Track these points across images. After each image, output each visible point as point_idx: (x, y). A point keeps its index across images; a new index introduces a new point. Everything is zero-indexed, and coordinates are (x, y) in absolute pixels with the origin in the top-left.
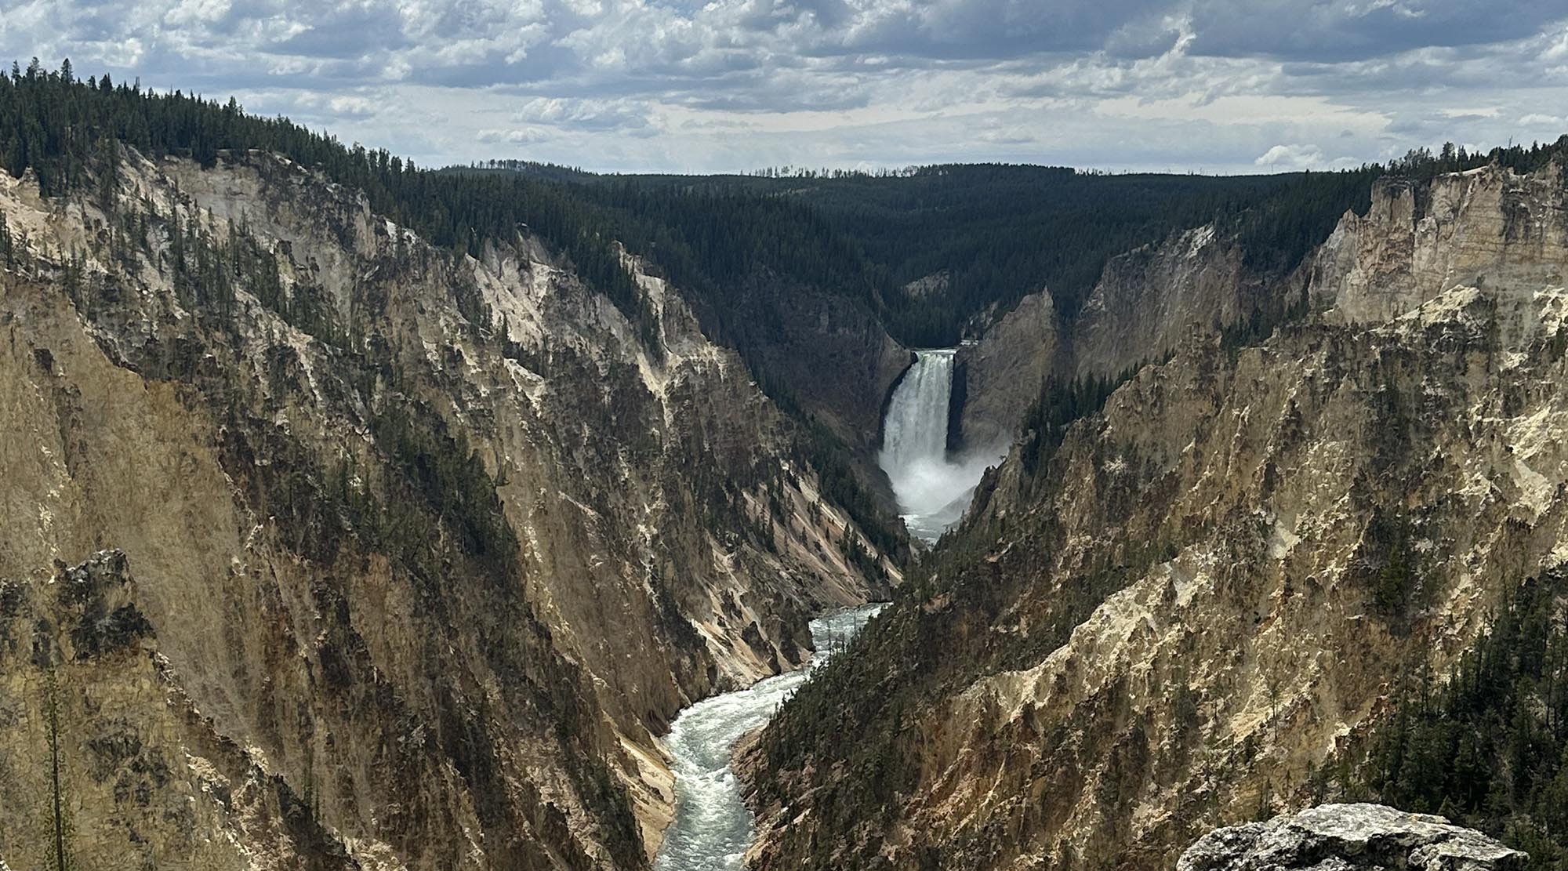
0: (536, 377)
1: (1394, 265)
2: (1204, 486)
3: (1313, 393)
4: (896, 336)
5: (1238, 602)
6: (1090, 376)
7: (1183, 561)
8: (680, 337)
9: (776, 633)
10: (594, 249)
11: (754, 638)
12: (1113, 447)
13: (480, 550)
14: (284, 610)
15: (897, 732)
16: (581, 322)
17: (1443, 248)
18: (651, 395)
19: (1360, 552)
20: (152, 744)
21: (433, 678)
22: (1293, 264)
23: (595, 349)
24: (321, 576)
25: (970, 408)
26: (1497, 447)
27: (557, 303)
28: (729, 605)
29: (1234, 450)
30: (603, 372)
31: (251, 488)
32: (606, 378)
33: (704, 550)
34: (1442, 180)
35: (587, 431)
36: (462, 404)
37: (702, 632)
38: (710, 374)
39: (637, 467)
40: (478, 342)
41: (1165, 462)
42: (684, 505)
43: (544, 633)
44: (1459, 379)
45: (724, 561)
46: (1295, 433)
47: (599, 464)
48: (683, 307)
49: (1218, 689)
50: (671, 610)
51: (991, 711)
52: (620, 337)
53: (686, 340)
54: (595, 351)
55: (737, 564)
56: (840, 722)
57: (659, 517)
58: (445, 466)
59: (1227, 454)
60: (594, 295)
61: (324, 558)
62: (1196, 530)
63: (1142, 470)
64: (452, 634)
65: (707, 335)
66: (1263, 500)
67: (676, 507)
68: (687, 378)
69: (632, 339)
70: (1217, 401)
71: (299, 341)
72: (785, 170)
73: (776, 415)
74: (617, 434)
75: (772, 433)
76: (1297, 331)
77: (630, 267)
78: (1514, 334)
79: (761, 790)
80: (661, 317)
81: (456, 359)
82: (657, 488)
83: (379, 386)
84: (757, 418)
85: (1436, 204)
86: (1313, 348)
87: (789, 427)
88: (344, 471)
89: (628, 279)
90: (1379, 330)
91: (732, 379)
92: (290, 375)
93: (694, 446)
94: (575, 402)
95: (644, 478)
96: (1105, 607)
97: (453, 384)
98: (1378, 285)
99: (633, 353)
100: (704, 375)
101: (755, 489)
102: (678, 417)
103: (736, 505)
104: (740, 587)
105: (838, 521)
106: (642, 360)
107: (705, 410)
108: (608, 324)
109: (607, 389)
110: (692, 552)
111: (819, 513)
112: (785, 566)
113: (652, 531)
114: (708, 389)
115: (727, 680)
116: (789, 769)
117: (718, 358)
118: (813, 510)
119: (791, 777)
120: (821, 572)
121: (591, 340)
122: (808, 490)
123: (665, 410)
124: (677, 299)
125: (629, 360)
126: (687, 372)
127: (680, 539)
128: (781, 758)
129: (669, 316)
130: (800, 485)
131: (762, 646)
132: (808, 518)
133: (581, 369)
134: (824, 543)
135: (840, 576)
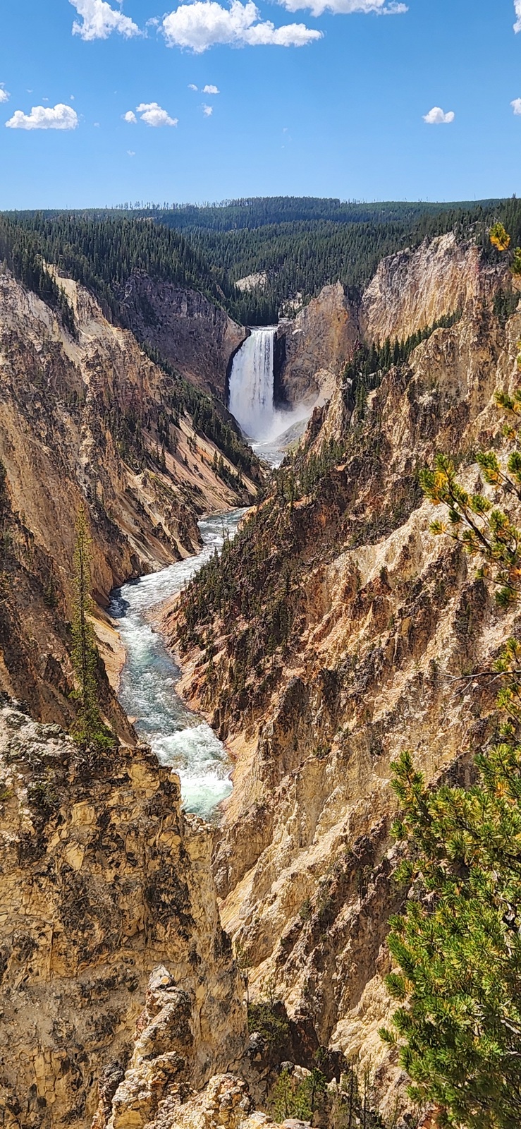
4: (234, 318)
8: (89, 322)
9: (176, 530)
10: (25, 260)
11: (161, 535)
16: (19, 312)
18: (72, 364)
25: (288, 367)
28: (141, 511)
30: (39, 348)
32: (41, 352)
33: (121, 473)
37: (125, 532)
38: (112, 347)
39: (71, 415)
42: (106, 442)
45: (135, 480)
47: (43, 414)
48: (91, 300)
50: (103, 516)
52: (47, 321)
53: (94, 323)
54: (30, 333)
55: (144, 482)
57: (89, 450)
60: (27, 293)
65: (109, 320)
67: (101, 442)
68: (97, 351)
69: (56, 323)
73: (159, 375)
74: (53, 391)
75: (158, 388)
77: (50, 273)
79: (183, 640)
80: (75, 307)
82: (87, 429)
84: (147, 378)
87: (168, 383)
89: (51, 281)
91: (129, 351)
93: (105, 399)
95: (76, 422)
99: (57, 333)
100: (109, 348)
101: (149, 428)
102: (92, 379)
103: (137, 440)
104: (148, 498)
105: (209, 450)
106: (65, 339)
107: (110, 373)
108: (38, 314)
109: (42, 360)
110: (113, 474)
111: (195, 445)
112: (175, 483)
113: (85, 460)
114: (112, 358)
115: (145, 565)
116: (202, 624)
117: (117, 336)
118: (191, 442)
119: (204, 629)
120: (199, 486)
121: (27, 326)
122: (186, 428)
123: (83, 374)
124: (86, 294)
125: (55, 339)
126: (97, 346)
127: (105, 465)
128: (196, 617)
129: (81, 306)
130: (180, 425)
131: (166, 540)
132: (187, 448)
133: (22, 346)
134: (200, 466)
135: (213, 488)
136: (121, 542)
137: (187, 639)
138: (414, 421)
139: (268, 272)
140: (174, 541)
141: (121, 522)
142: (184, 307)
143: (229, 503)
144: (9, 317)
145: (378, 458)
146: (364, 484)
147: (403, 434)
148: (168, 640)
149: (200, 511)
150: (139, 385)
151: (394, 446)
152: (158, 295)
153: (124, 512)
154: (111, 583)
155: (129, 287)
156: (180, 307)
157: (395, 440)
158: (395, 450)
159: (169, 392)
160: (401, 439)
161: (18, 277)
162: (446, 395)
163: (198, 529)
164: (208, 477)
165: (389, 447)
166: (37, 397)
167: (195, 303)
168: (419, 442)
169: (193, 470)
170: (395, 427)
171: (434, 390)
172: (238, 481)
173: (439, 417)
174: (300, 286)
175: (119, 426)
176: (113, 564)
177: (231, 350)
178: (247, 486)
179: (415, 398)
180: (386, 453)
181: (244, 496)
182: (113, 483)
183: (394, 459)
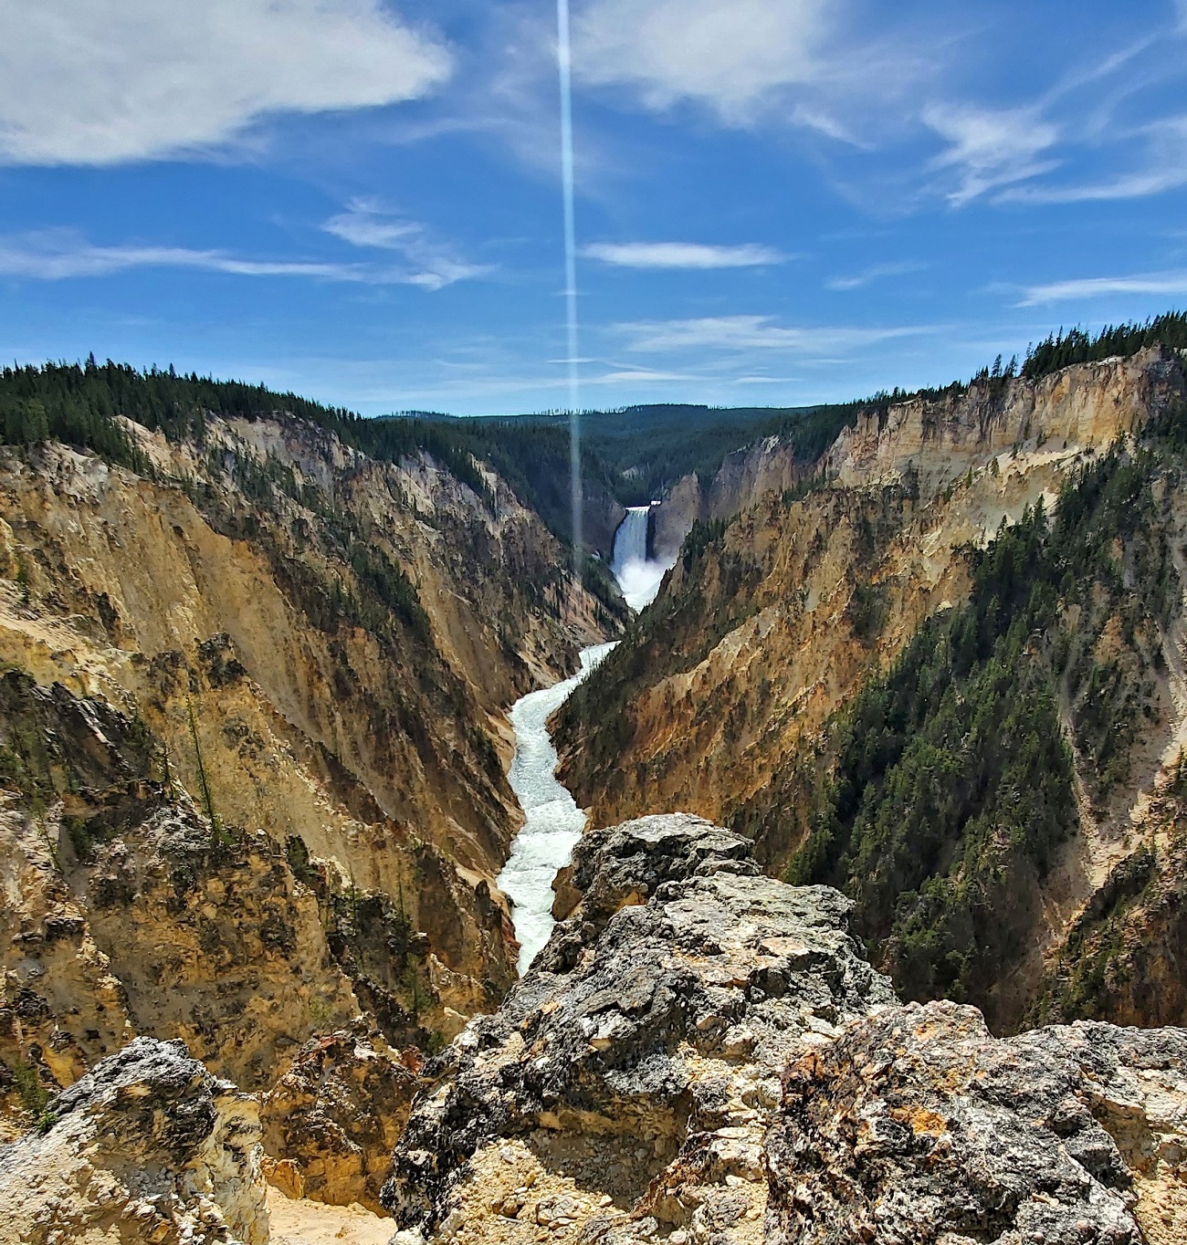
0: (432, 530)
1: (868, 455)
2: (774, 576)
3: (827, 525)
4: (618, 500)
5: (790, 634)
6: (717, 521)
9: (563, 659)
10: (459, 458)
11: (552, 663)
12: (729, 556)
13: (411, 623)
14: (315, 658)
15: (625, 706)
16: (454, 499)
17: (893, 445)
19: (848, 607)
20: (254, 730)
21: (392, 690)
22: (820, 454)
23: (463, 514)
24: (332, 640)
25: (657, 537)
26: (915, 550)
27: (441, 488)
28: (538, 646)
29: (788, 555)
31: (292, 596)
32: (469, 529)
33: (525, 619)
34: (893, 407)
35: (460, 558)
36: (395, 546)
37: (526, 660)
38: (522, 524)
40: (402, 512)
41: (755, 563)
42: (513, 596)
43: (445, 664)
44: (899, 516)
45: (534, 623)
46: (819, 545)
47: (468, 575)
49: (778, 680)
50: (509, 650)
51: (670, 694)
52: (475, 505)
54: (462, 515)
55: (541, 624)
58: (389, 580)
59: (785, 558)
60: (460, 484)
61: (332, 631)
62: (770, 598)
63: (743, 569)
64: (400, 667)
65: (520, 504)
66: (802, 581)
67: (510, 596)
68: (511, 527)
69: (481, 506)
70: (780, 529)
71: (308, 515)
72: (557, 411)
73: (558, 545)
74: (476, 558)
75: (556, 555)
76: (820, 492)
77: (478, 469)
78: (926, 489)
81: (391, 522)
82: (500, 587)
83: (352, 538)
85: (889, 421)
86: (828, 501)
88: (338, 584)
89: (478, 474)
90: (860, 490)
92: (306, 535)
94: (454, 542)
95: (492, 581)
96: (725, 640)
97: (390, 535)
98: (861, 465)
99: (482, 515)
100: (520, 524)
101: (549, 585)
103: (539, 594)
105: (592, 601)
106: (487, 518)
107: (521, 544)
108: (469, 500)
110: (519, 619)
111: (582, 597)
112: (566, 625)
114: (522, 533)
115: (539, 683)
116: (571, 728)
117: (527, 516)
120: (584, 627)
122: (577, 585)
123: (501, 545)
124: (504, 484)
125: (480, 518)
126: (511, 524)
127: (513, 612)
129: (500, 493)
130: (572, 582)
132: (576, 599)
133: (455, 525)
134: (585, 612)
135: (594, 628)
136: (523, 667)
140: (561, 666)
141: (524, 653)
145: (697, 609)
150: (542, 553)
159: (565, 558)
161: (454, 473)
163: (579, 659)
164: (590, 621)
169: (580, 615)
172: (612, 624)
176: (518, 683)
177: (615, 525)
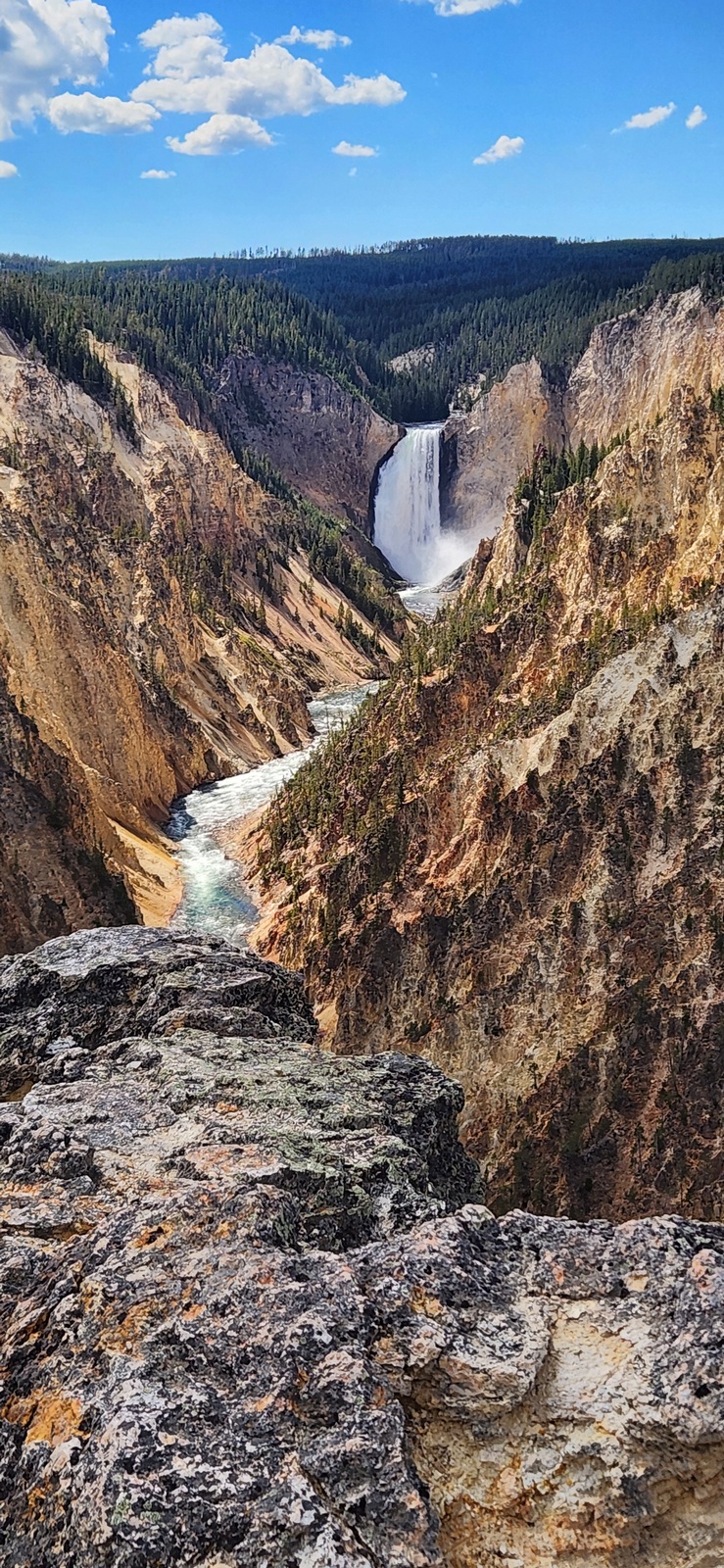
7: (682, 623)
8: (157, 423)
9: (273, 715)
11: (251, 721)
16: (52, 412)
18: (131, 483)
23: (69, 439)
27: (27, 394)
28: (222, 689)
30: (78, 462)
32: (82, 468)
37: (196, 717)
38: (190, 457)
42: (170, 593)
45: (216, 645)
47: (79, 554)
48: (159, 392)
50: (163, 697)
53: (164, 426)
54: (69, 441)
55: (229, 648)
56: (342, 799)
57: (145, 604)
60: (65, 384)
65: (186, 420)
67: (163, 593)
68: (166, 464)
69: (107, 428)
73: (261, 495)
74: (97, 522)
75: (258, 514)
77: (99, 355)
79: (265, 871)
80: (136, 404)
82: (141, 576)
84: (242, 500)
87: (274, 507)
89: (101, 366)
91: (214, 463)
93: (178, 531)
99: (109, 441)
100: (185, 459)
101: (244, 570)
102: (159, 504)
103: (224, 588)
104: (233, 670)
105: (332, 600)
106: (118, 447)
107: (188, 494)
108: (81, 414)
109: (85, 478)
110: (181, 636)
111: (311, 593)
112: (280, 647)
113: (139, 619)
114: (189, 474)
115: (225, 764)
116: (292, 848)
117: (198, 442)
118: (306, 591)
119: (294, 855)
120: (316, 651)
121: (64, 431)
122: (299, 570)
123: (146, 497)
124: (153, 385)
125: (105, 449)
126: (167, 457)
127: (169, 626)
128: (285, 837)
129: (145, 402)
130: (291, 566)
131: (258, 729)
132: (299, 597)
133: (54, 460)
134: (319, 623)
135: (337, 654)
136: (190, 732)
137: (271, 869)
138: (596, 562)
139: (438, 345)
140: (271, 731)
141: (194, 705)
142: (307, 398)
143: (359, 674)
144: (38, 420)
145: (544, 615)
146: (525, 651)
147: (581, 579)
148: (245, 872)
149: (315, 686)
150: (229, 510)
151: (568, 597)
152: (269, 382)
153: (197, 691)
154: (174, 790)
155: (226, 371)
156: (301, 398)
157: (569, 589)
158: (569, 603)
159: (276, 519)
160: (578, 587)
161: (51, 364)
162: (643, 525)
163: (308, 714)
164: (330, 639)
165: (560, 599)
166: (69, 532)
167: (323, 392)
168: (604, 592)
169: (307, 628)
170: (569, 571)
171: (625, 519)
172: (373, 644)
173: (631, 555)
174: (483, 365)
175: (198, 568)
176: (179, 763)
177: (376, 457)
178: (387, 650)
179: (598, 530)
180: (557, 608)
181: (382, 665)
182: (181, 650)
183: (568, 615)
